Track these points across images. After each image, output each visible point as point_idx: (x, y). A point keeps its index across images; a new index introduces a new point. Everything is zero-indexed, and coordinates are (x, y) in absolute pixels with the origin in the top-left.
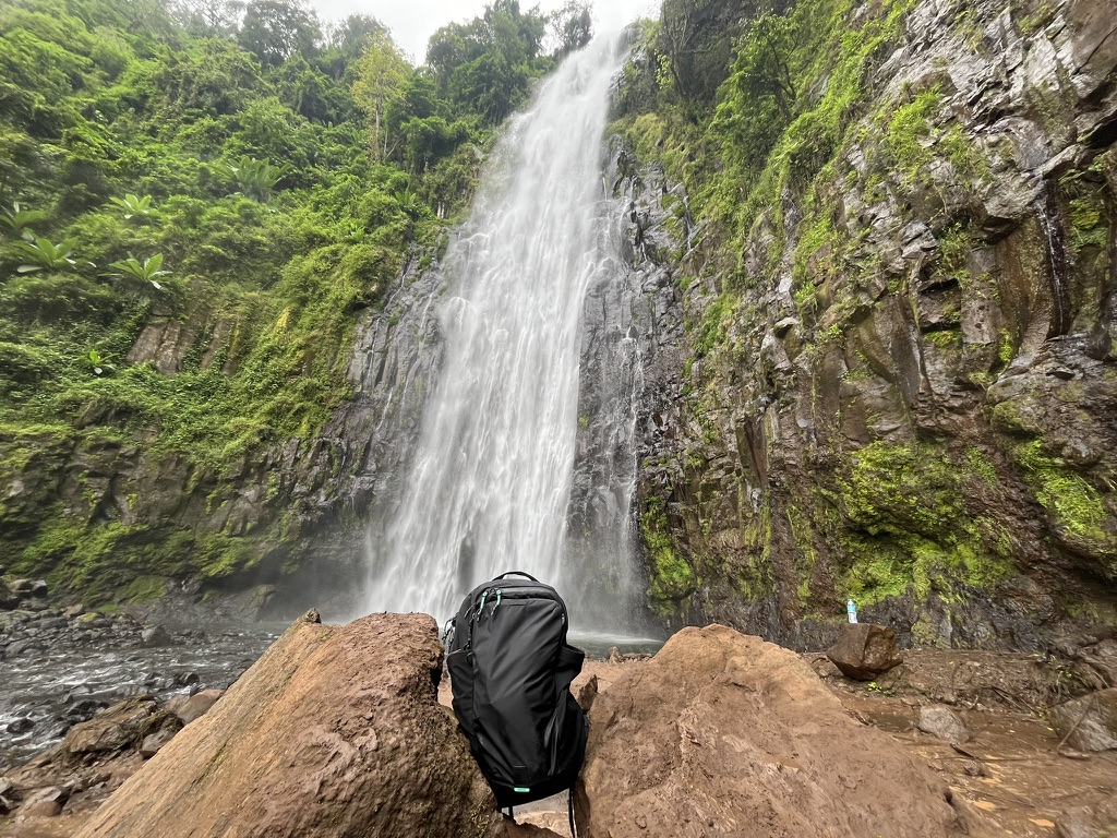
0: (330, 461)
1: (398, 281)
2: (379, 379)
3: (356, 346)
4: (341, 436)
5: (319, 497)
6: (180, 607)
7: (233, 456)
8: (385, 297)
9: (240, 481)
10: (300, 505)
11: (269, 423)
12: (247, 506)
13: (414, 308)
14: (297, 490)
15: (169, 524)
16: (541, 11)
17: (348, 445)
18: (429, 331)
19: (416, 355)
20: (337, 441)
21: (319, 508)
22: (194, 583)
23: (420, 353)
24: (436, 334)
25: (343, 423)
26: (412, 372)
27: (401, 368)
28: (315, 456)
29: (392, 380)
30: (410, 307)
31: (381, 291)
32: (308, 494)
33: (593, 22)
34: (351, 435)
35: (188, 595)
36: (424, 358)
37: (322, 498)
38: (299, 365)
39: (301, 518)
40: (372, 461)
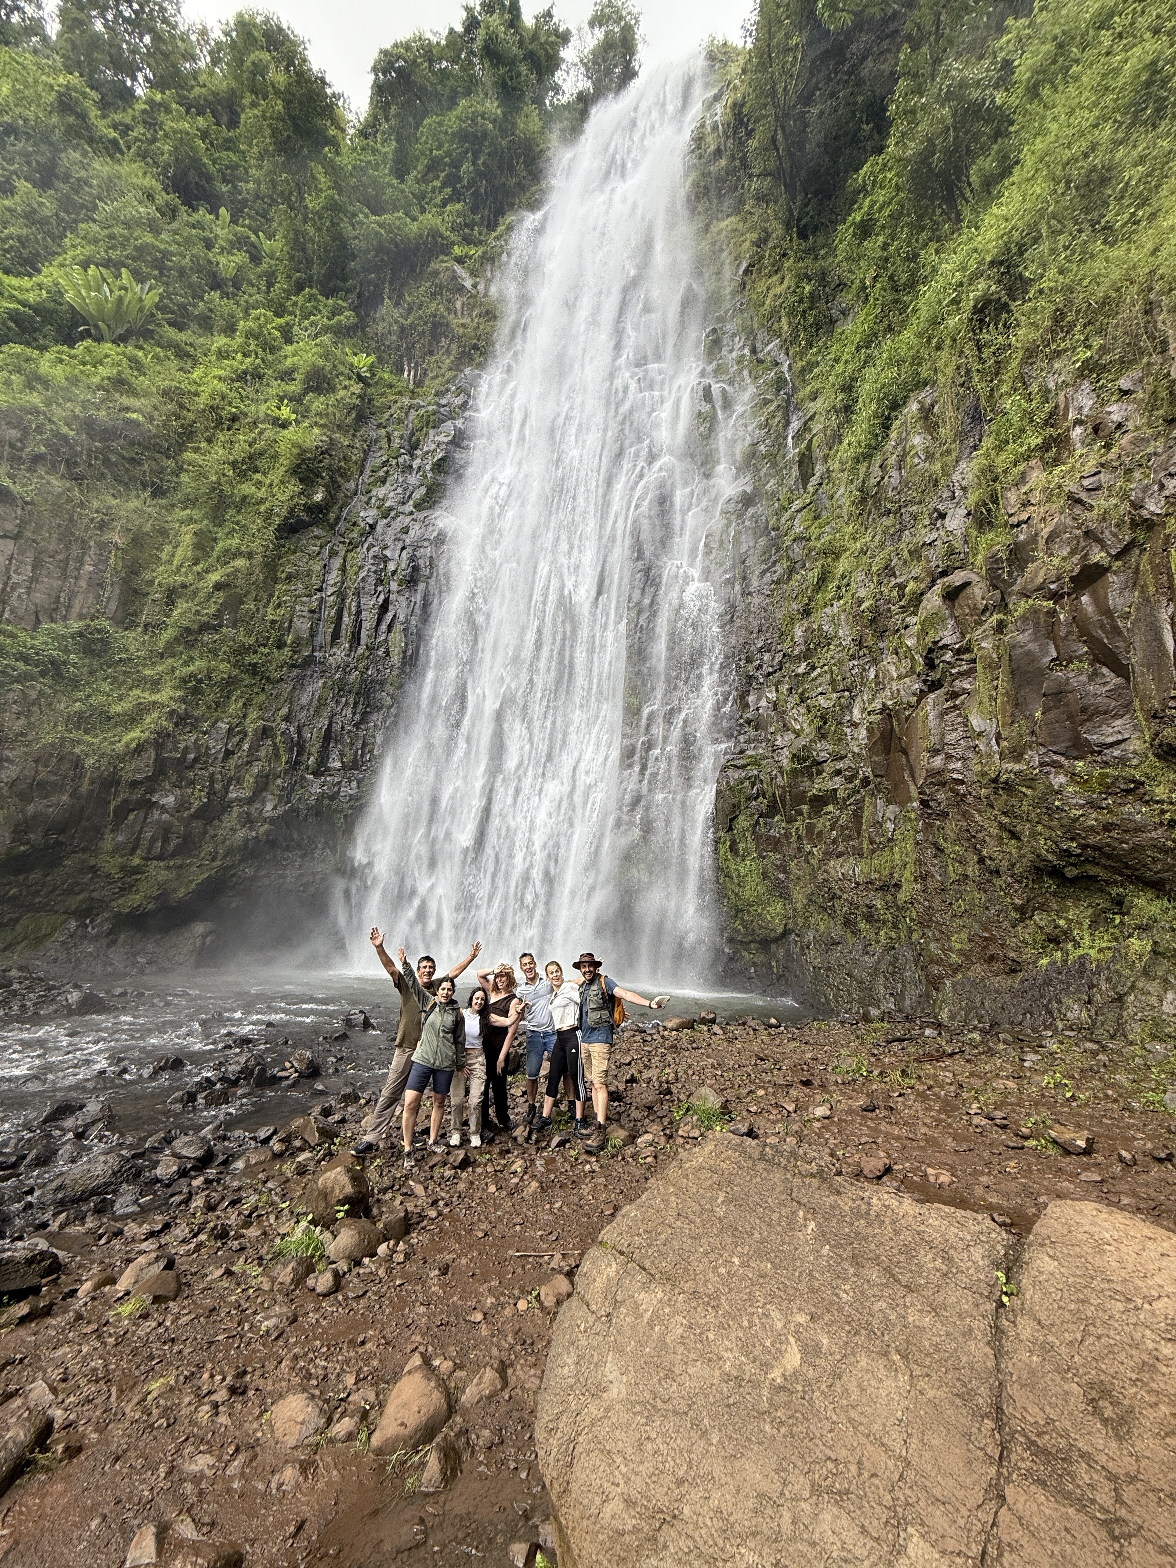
0: (276, 754)
1: (352, 485)
2: (336, 635)
4: (287, 719)
5: (264, 803)
7: (140, 749)
8: (336, 508)
9: (152, 782)
10: (240, 815)
11: (183, 700)
12: (165, 816)
14: (233, 795)
15: (58, 843)
17: (299, 731)
18: (404, 564)
19: (386, 601)
20: (283, 726)
21: (266, 820)
22: (101, 923)
24: (416, 569)
25: (290, 700)
26: (384, 627)
27: (368, 619)
28: (255, 748)
29: (356, 638)
30: (372, 527)
31: (331, 499)
32: (250, 801)
34: (302, 716)
35: (96, 937)
36: (400, 608)
37: (269, 806)
38: (218, 615)
39: (241, 834)
40: (335, 754)
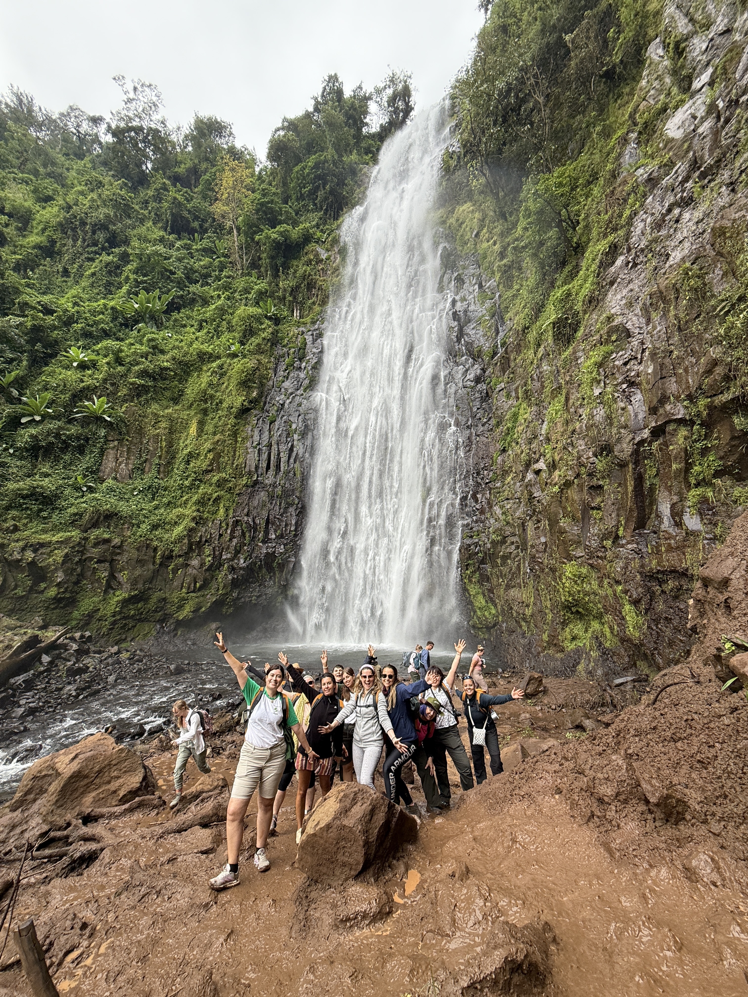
0: (243, 534)
1: (271, 383)
2: (268, 467)
3: (248, 444)
4: (248, 515)
5: (239, 560)
6: (167, 641)
7: (180, 539)
8: (263, 399)
9: (187, 555)
10: (228, 567)
11: (198, 510)
12: (195, 571)
13: (286, 406)
14: (224, 557)
15: (149, 589)
16: (364, 90)
17: (254, 521)
18: (300, 424)
19: (292, 446)
20: (246, 518)
21: (241, 568)
22: (169, 625)
23: (295, 443)
24: (306, 426)
25: (248, 504)
26: (292, 460)
27: (284, 457)
28: (233, 531)
29: (278, 467)
30: (283, 405)
31: (260, 395)
32: (232, 559)
33: (413, 93)
34: (254, 513)
35: (169, 633)
36: (299, 449)
37: (242, 561)
38: (211, 464)
39: (230, 577)
40: (272, 531)
